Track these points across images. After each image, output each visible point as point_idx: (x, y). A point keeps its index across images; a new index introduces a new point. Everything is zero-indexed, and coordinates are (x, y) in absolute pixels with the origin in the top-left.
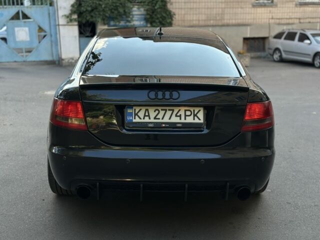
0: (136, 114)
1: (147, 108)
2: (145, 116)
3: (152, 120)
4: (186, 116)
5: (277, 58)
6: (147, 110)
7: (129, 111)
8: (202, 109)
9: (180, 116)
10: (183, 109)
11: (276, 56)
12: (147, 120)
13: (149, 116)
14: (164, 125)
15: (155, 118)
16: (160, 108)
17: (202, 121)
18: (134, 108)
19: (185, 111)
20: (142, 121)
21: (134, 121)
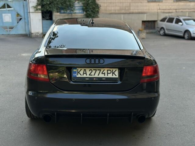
0: (78, 73)
1: (85, 69)
2: (84, 73)
3: (88, 76)
4: (108, 73)
5: (162, 34)
6: (85, 70)
7: (75, 70)
8: (117, 70)
9: (104, 74)
10: (106, 69)
11: (162, 32)
12: (85, 76)
13: (86, 73)
14: (95, 79)
15: (90, 75)
16: (92, 69)
17: (117, 77)
18: (77, 69)
19: (108, 70)
20: (82, 76)
21: (77, 76)
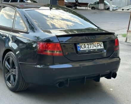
0: (81, 47)
1: (84, 44)
2: (84, 47)
4: (98, 46)
7: (78, 45)
8: (102, 43)
9: (96, 46)
10: (96, 43)
12: (85, 49)
13: (85, 47)
14: (91, 51)
15: (88, 48)
16: (89, 43)
17: (103, 48)
18: (80, 44)
20: (84, 49)
21: (81, 50)
